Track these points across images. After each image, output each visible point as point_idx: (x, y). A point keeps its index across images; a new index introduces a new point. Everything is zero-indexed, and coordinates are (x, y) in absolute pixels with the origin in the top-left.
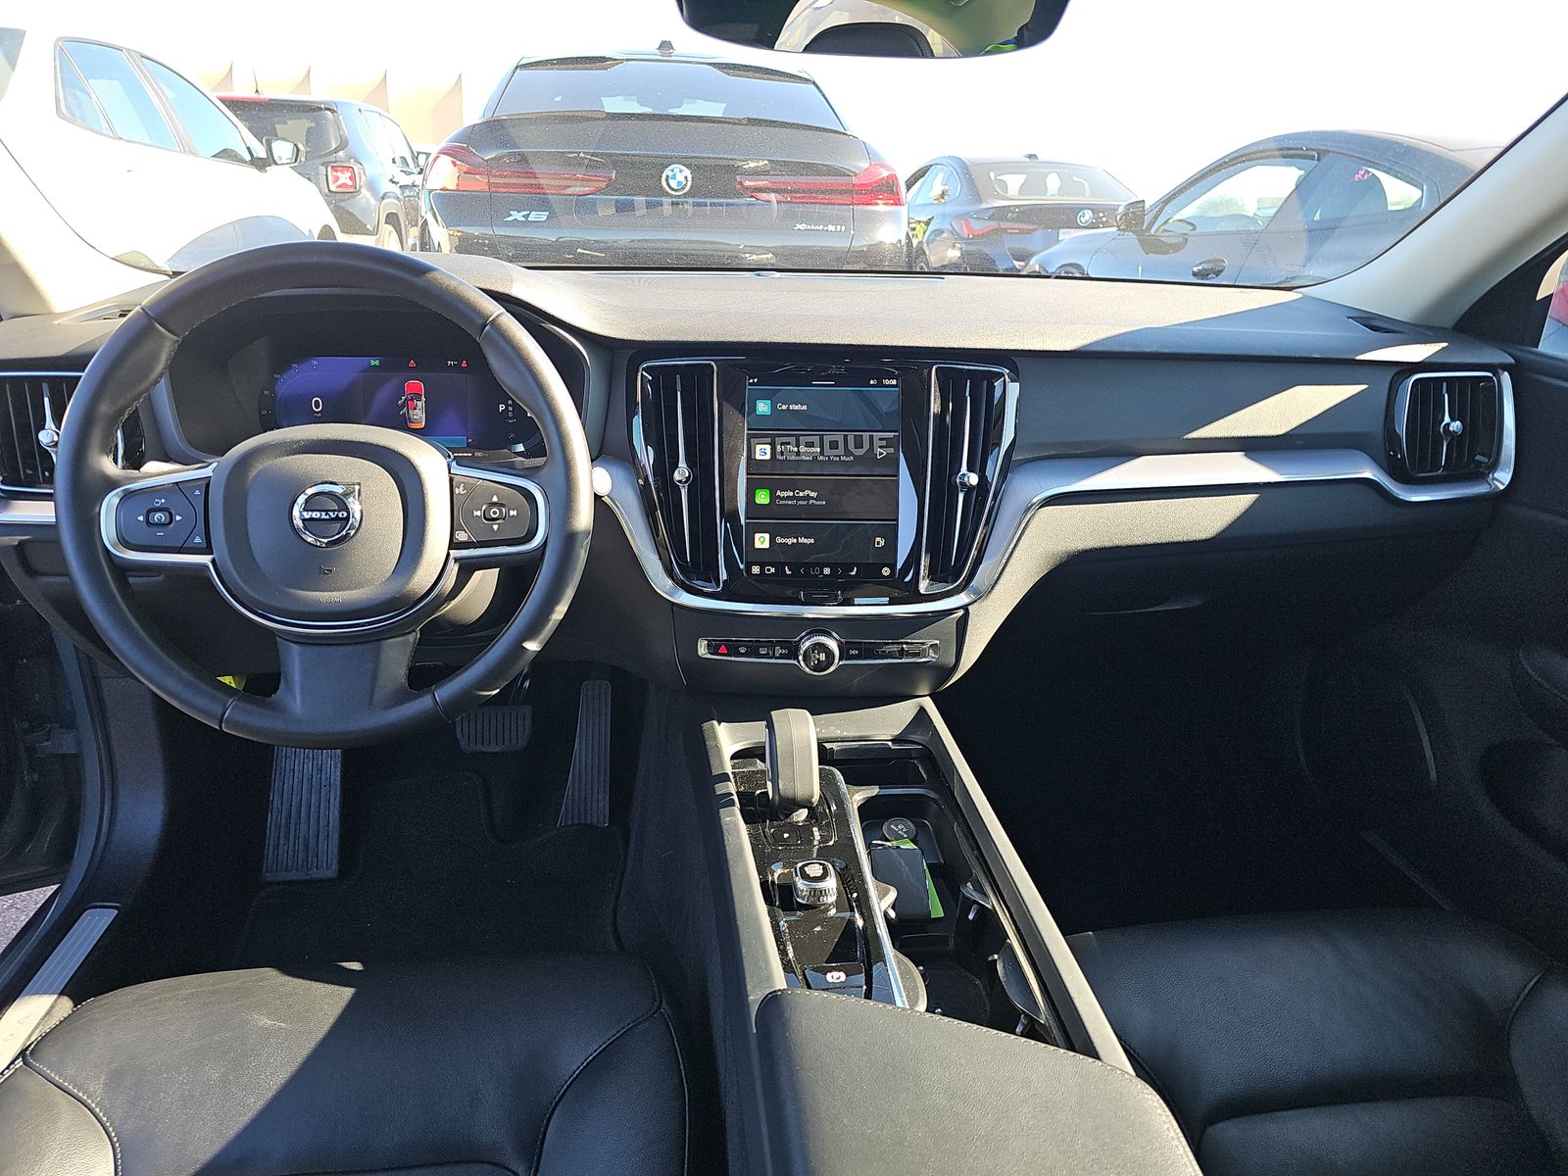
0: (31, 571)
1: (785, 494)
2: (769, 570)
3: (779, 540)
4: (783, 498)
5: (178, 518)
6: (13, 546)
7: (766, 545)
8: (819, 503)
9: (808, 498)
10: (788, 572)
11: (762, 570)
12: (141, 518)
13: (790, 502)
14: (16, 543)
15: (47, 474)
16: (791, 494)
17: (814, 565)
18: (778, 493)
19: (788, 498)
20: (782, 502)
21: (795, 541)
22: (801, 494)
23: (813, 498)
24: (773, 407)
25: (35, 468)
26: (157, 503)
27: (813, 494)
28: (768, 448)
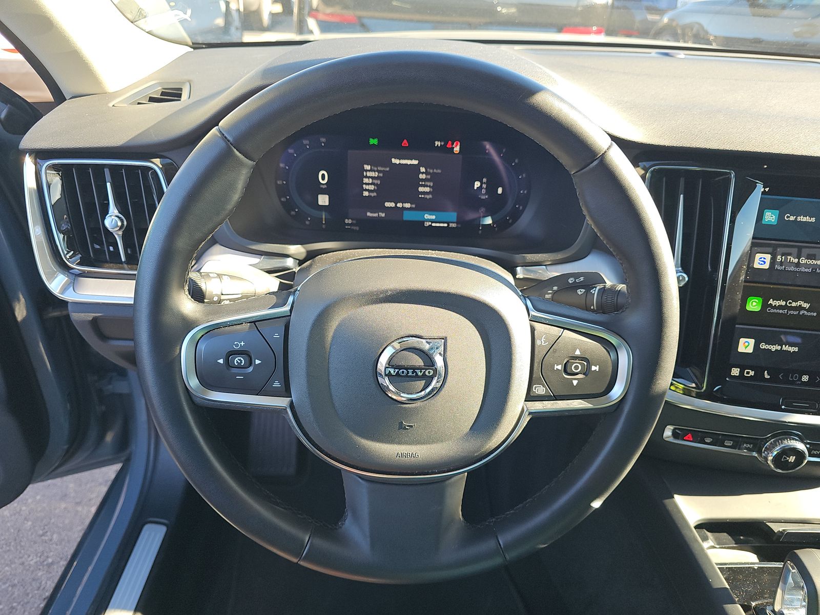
0: (103, 337)
1: (777, 303)
2: (748, 373)
3: (763, 346)
4: (775, 307)
5: (258, 362)
6: (89, 321)
7: (750, 350)
8: (809, 314)
9: (800, 308)
10: (767, 376)
11: (742, 372)
12: (221, 361)
13: (781, 311)
14: (91, 319)
15: (111, 249)
16: (783, 303)
17: (794, 372)
18: (771, 301)
19: (780, 307)
20: (772, 311)
21: (779, 348)
22: (794, 304)
23: (804, 309)
24: (781, 218)
25: (101, 244)
26: (237, 345)
27: (806, 305)
28: (768, 257)
